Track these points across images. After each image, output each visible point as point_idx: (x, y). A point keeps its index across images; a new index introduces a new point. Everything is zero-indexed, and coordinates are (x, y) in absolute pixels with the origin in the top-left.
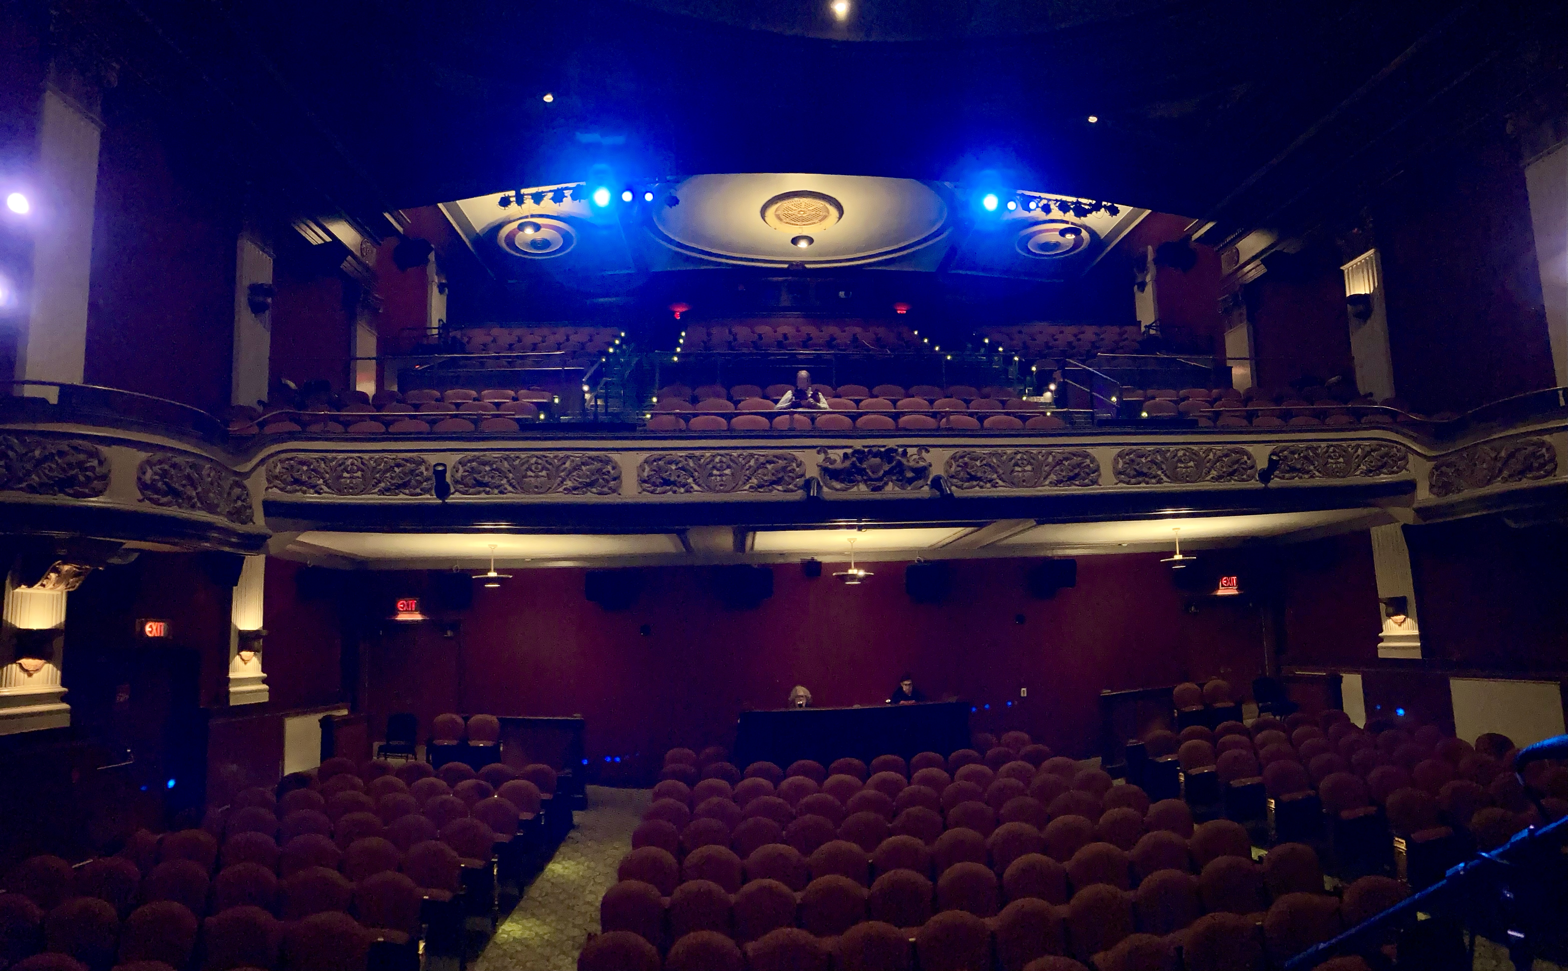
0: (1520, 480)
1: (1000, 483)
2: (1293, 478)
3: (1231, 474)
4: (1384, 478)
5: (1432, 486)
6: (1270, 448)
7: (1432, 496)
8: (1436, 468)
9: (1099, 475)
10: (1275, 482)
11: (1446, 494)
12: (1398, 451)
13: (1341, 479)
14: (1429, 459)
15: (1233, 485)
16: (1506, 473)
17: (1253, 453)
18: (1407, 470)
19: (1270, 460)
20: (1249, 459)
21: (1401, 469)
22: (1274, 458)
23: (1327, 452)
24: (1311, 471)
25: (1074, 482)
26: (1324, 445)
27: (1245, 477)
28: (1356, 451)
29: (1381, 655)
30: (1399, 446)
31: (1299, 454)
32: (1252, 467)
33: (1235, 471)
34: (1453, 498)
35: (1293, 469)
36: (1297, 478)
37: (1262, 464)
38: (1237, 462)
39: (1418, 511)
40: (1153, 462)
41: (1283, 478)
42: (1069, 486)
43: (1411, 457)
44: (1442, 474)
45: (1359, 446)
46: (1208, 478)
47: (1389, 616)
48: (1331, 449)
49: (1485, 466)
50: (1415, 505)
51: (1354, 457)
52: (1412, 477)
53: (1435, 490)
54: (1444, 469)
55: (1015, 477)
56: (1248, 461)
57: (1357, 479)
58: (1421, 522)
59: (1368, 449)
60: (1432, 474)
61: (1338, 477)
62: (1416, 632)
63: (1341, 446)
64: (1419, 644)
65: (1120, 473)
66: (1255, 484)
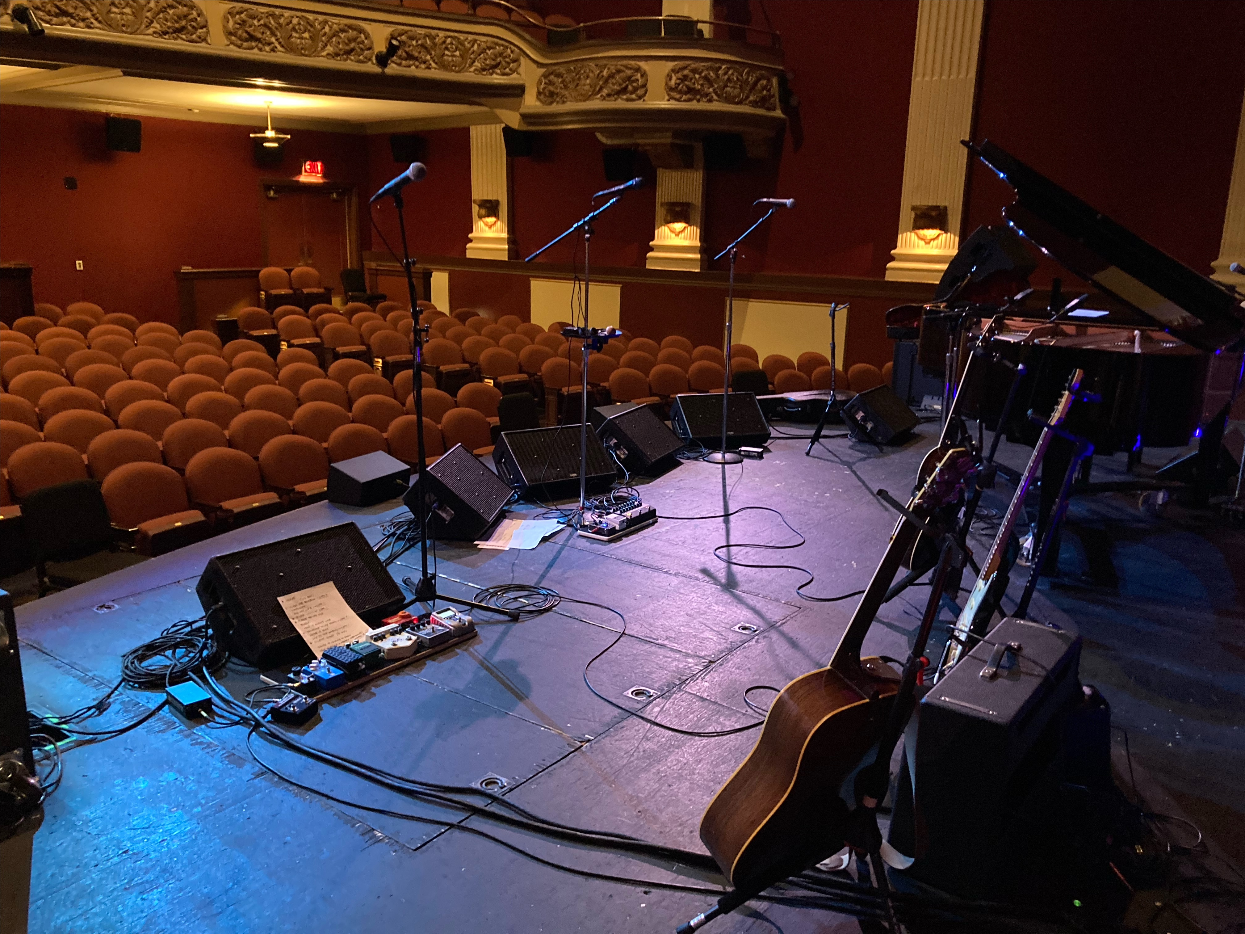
0: (616, 100)
1: (96, 24)
2: (409, 66)
3: (349, 52)
4: (497, 79)
5: (539, 93)
6: (388, 30)
7: (538, 103)
8: (545, 76)
9: (208, 32)
10: (392, 69)
11: (551, 103)
12: (512, 52)
13: (458, 74)
14: (540, 65)
15: (350, 65)
16: (605, 91)
17: (370, 33)
18: (518, 74)
19: (390, 43)
20: (366, 38)
21: (513, 71)
22: (395, 42)
23: (444, 42)
24: (428, 61)
25: (180, 35)
26: (442, 34)
27: (361, 57)
28: (473, 46)
29: (469, 255)
30: (513, 47)
31: (417, 42)
32: (369, 49)
33: (352, 50)
34: (556, 108)
35: (410, 57)
36: (413, 67)
37: (381, 47)
38: (355, 40)
39: (525, 117)
40: (265, 25)
41: (399, 65)
42: (175, 39)
43: (523, 60)
44: (551, 83)
45: (475, 41)
46: (324, 53)
47: (481, 217)
48: (449, 40)
49: (588, 81)
50: (523, 110)
51: (471, 52)
52: (521, 82)
53: (542, 97)
54: (552, 77)
55: (112, 19)
56: (366, 41)
57: (470, 76)
58: (525, 128)
59: (483, 45)
60: (540, 82)
61: (453, 71)
62: (505, 235)
63: (459, 39)
64: (507, 247)
65: (231, 34)
66: (372, 68)
